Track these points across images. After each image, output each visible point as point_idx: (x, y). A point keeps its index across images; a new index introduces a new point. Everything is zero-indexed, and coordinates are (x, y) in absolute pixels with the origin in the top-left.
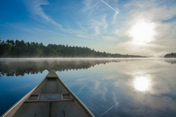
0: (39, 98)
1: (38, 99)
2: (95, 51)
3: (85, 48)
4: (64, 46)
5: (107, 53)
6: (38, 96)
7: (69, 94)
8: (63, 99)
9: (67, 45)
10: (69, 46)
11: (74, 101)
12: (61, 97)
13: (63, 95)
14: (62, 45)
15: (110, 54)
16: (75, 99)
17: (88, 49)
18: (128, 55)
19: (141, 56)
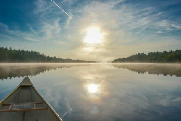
0: (11, 107)
1: (10, 109)
2: (44, 55)
3: (33, 52)
4: (6, 49)
5: (58, 58)
6: (10, 105)
7: (43, 102)
8: (36, 107)
9: (11, 48)
10: (13, 50)
11: (47, 109)
12: (34, 106)
13: (36, 104)
14: (4, 48)
15: (61, 59)
16: (48, 107)
17: (37, 53)
18: (79, 60)
19: (92, 61)
